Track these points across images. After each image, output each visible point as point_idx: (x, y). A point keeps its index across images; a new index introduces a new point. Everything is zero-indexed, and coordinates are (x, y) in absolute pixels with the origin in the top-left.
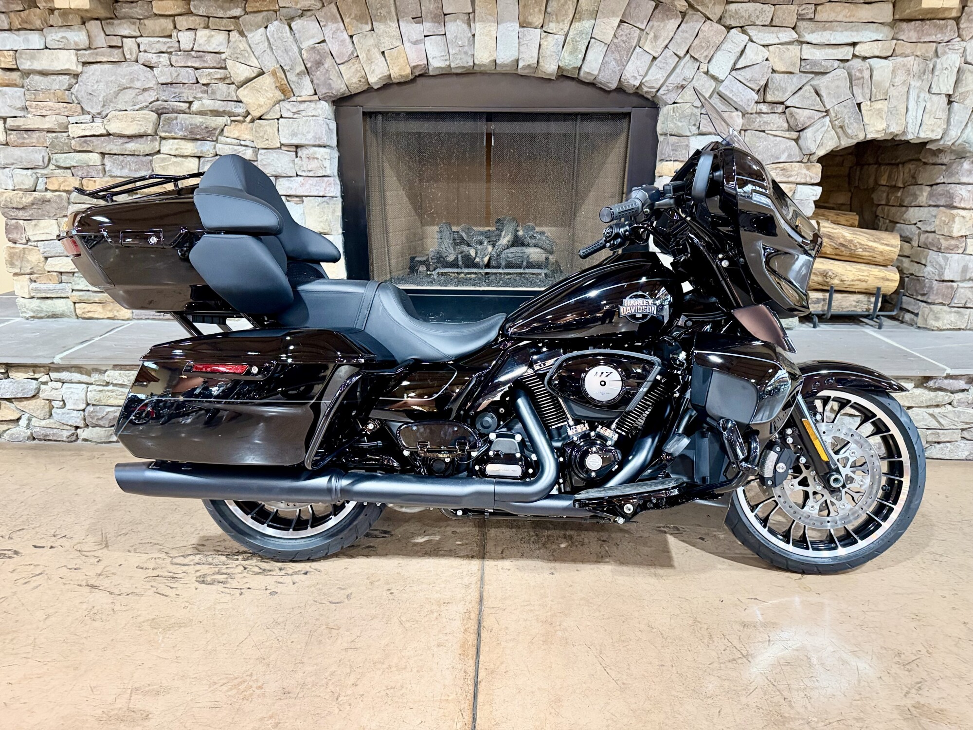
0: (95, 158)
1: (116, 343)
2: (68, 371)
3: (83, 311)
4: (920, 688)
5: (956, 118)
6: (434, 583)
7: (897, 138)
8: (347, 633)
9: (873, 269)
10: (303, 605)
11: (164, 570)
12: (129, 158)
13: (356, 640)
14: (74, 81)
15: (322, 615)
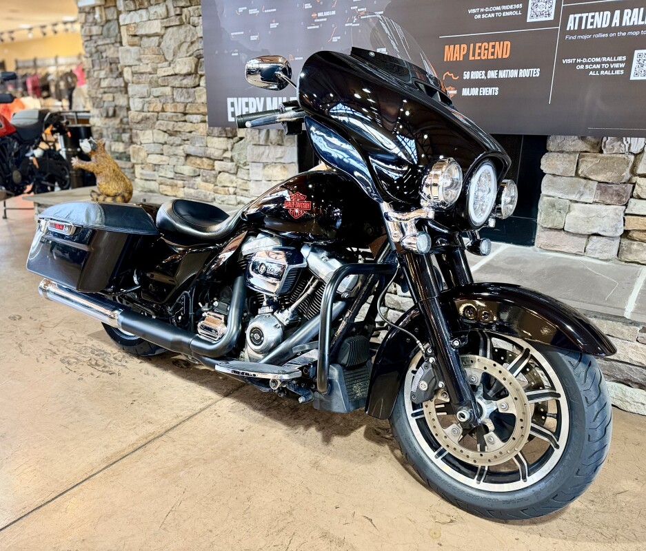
0: (168, 89)
12: (184, 90)
14: (161, 40)
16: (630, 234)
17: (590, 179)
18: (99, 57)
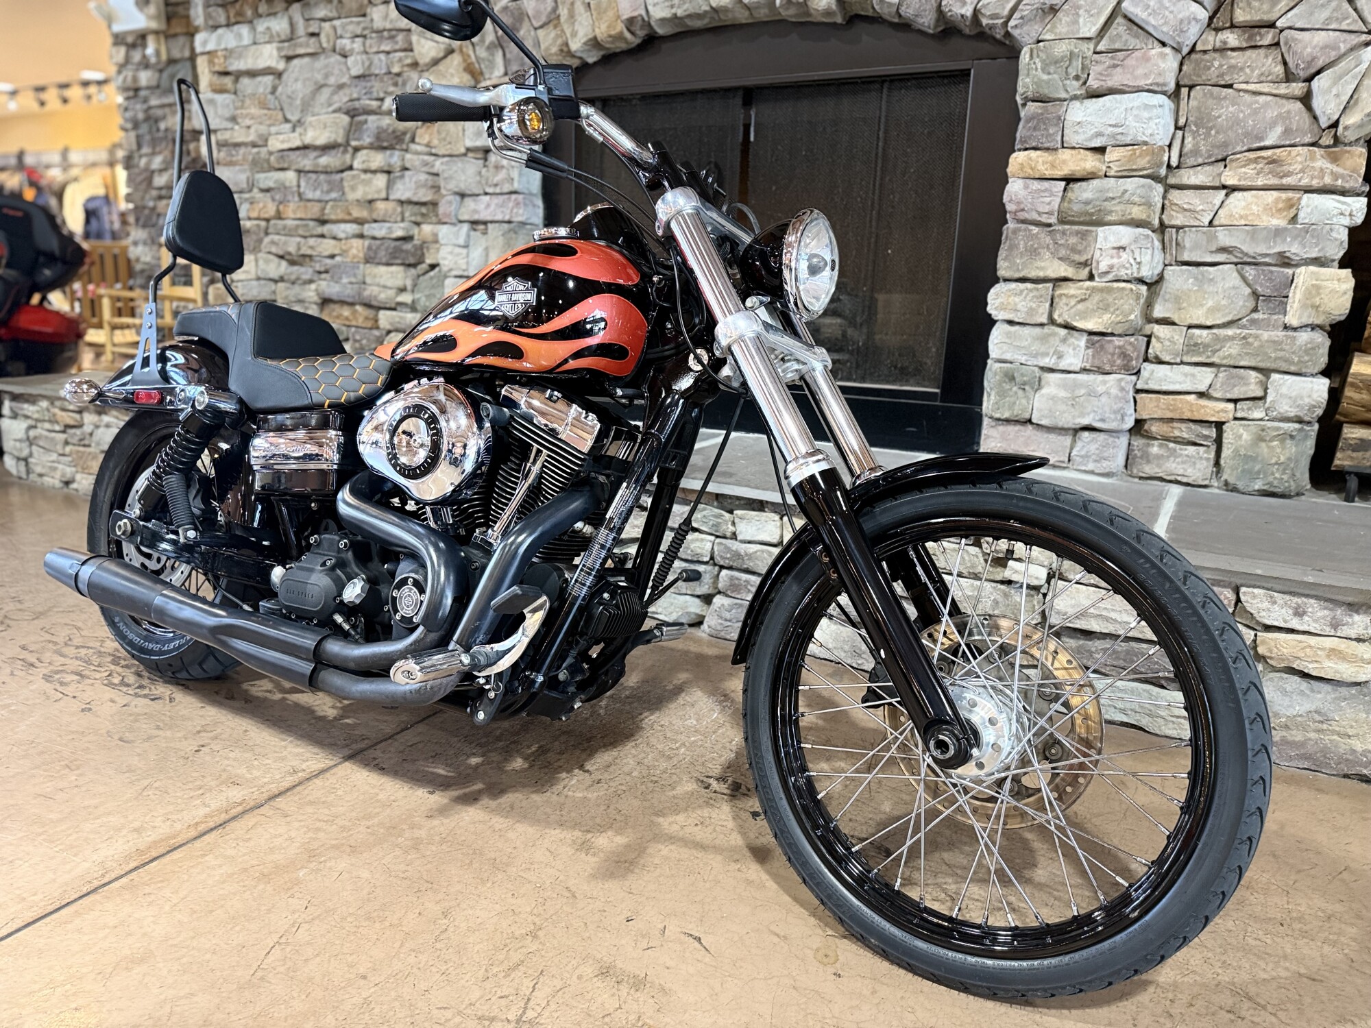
0: (290, 176)
12: (322, 177)
14: (277, 82)
16: (1146, 427)
17: (1074, 328)
18: (151, 128)
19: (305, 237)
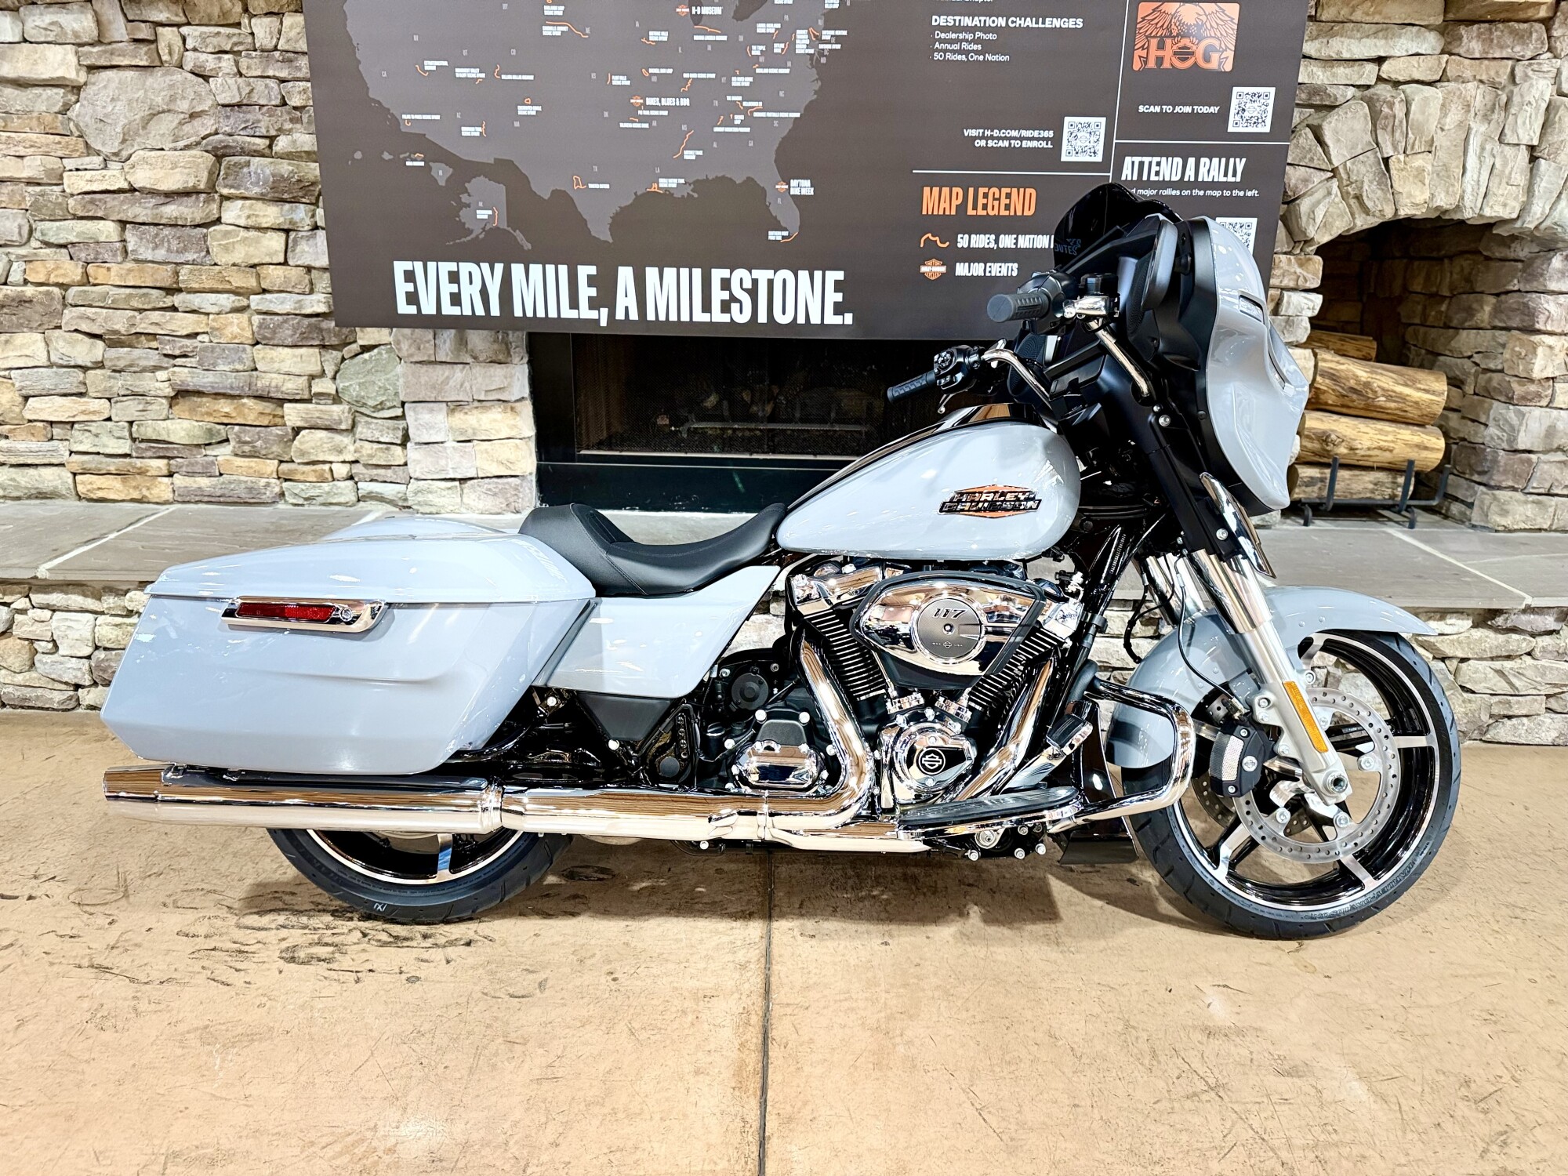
0: (107, 230)
1: (144, 543)
2: (62, 592)
3: (89, 487)
4: (1505, 1143)
5: (1543, 184)
6: (688, 961)
7: (1447, 217)
8: (541, 1051)
9: (1402, 431)
10: (464, 999)
11: (224, 938)
12: (167, 231)
13: (556, 1064)
14: (74, 98)
15: (496, 1018)
19: (140, 311)
